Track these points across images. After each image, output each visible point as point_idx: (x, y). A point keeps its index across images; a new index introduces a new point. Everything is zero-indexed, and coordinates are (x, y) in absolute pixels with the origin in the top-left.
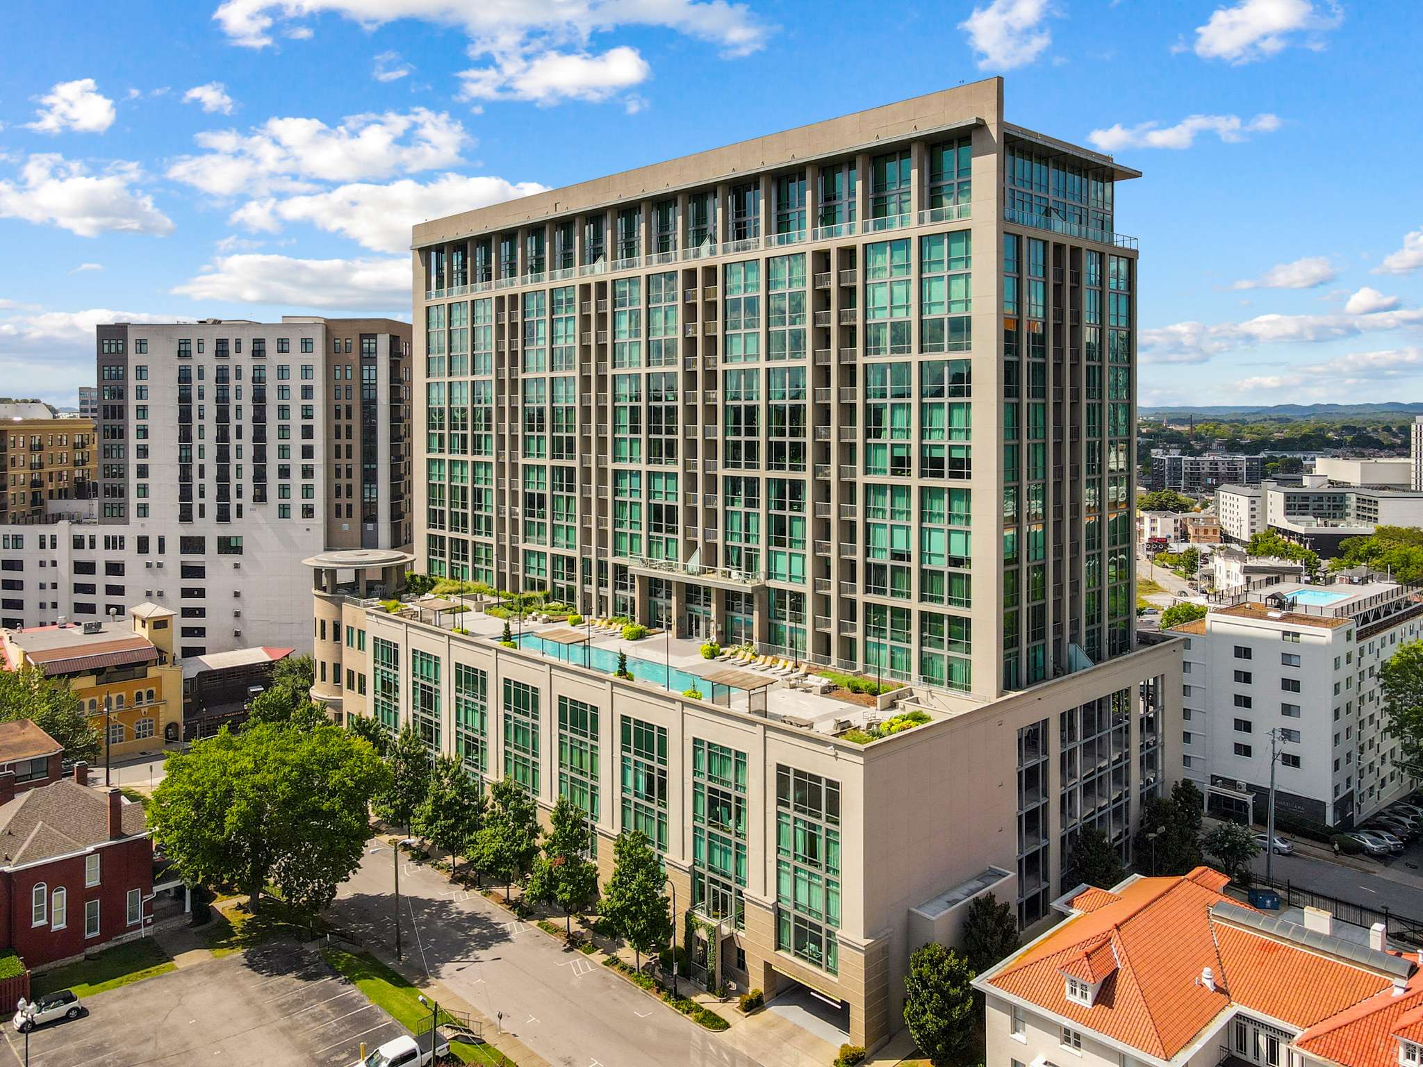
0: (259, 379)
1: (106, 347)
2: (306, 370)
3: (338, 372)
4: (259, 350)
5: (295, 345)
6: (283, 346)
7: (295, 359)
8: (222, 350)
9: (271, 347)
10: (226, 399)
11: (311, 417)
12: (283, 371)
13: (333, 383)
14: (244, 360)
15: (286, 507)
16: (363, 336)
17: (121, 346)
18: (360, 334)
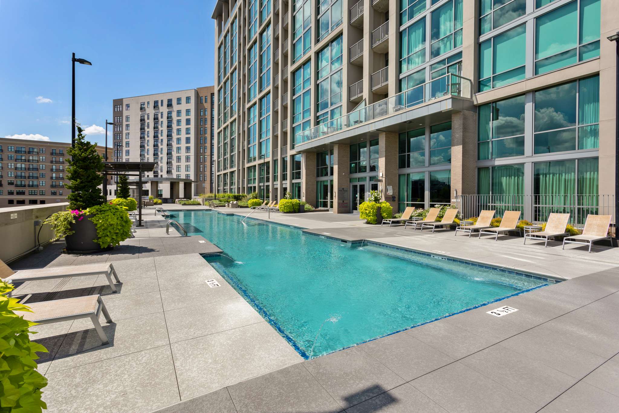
0: (169, 118)
1: (116, 109)
2: (188, 111)
3: (202, 112)
4: (170, 105)
5: (184, 101)
6: (179, 101)
7: (183, 107)
8: (156, 106)
9: (174, 102)
10: (157, 128)
11: (190, 134)
12: (179, 112)
13: (200, 117)
14: (164, 109)
15: (179, 176)
16: (212, 94)
17: (121, 108)
18: (211, 94)
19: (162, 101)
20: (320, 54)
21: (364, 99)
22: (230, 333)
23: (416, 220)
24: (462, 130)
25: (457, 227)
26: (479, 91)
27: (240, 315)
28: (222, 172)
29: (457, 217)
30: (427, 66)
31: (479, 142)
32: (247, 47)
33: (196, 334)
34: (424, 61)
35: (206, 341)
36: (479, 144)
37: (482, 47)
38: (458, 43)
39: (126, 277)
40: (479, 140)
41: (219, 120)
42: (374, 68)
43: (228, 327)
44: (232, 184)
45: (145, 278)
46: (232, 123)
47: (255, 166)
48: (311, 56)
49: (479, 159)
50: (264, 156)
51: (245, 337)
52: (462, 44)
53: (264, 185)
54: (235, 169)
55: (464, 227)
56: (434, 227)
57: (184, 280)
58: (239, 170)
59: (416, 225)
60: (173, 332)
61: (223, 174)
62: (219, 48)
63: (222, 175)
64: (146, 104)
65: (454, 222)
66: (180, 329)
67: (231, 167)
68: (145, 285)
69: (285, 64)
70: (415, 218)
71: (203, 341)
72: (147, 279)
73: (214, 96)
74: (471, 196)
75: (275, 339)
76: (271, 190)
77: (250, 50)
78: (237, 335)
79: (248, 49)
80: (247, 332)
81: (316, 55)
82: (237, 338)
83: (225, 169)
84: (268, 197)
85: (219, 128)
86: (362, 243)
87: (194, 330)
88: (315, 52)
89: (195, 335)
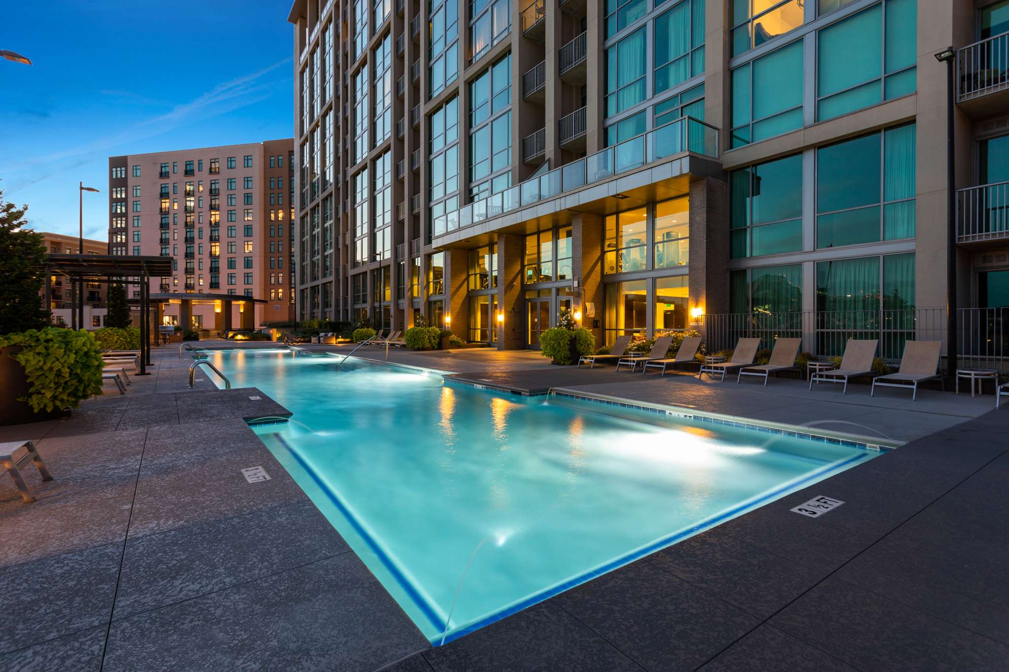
0: (213, 192)
1: (114, 173)
3: (273, 183)
4: (214, 169)
5: (239, 162)
6: (231, 162)
7: (239, 173)
8: (190, 170)
9: (223, 165)
12: (231, 182)
13: (269, 192)
14: (204, 176)
15: (233, 291)
16: (291, 153)
17: (123, 172)
18: (289, 151)
19: (200, 163)
20: (474, 85)
21: (546, 159)
22: (265, 585)
23: (633, 357)
24: (705, 210)
25: (702, 366)
26: (731, 147)
27: (299, 541)
28: (309, 285)
29: (699, 349)
30: (648, 105)
31: (731, 230)
32: (350, 72)
33: (184, 592)
34: (644, 97)
35: (203, 610)
36: (731, 232)
37: (736, 74)
38: (698, 69)
39: (70, 469)
40: (731, 226)
41: (302, 195)
42: (563, 108)
43: (265, 570)
44: (326, 304)
45: (113, 469)
46: (325, 200)
47: (365, 273)
48: (458, 87)
49: (731, 257)
50: (380, 255)
51: (299, 592)
52: (704, 70)
53: (380, 305)
54: (332, 278)
55: (713, 365)
56: (664, 366)
57: (195, 469)
58: (337, 280)
59: (634, 364)
60: (129, 590)
61: (311, 287)
62: (302, 73)
63: (309, 290)
64: (171, 165)
65: (695, 358)
66: (149, 583)
67: (324, 276)
68: (106, 482)
69: (415, 100)
70: (632, 353)
71: (195, 610)
72: (116, 471)
73: (293, 155)
74: (721, 316)
75: (367, 592)
76: (392, 313)
77: (354, 76)
78: (282, 588)
79: (351, 76)
80: (307, 580)
81: (468, 85)
82: (281, 596)
83: (314, 278)
84: (387, 324)
85: (302, 209)
86: (547, 394)
87: (181, 584)
88: (465, 82)
89: (181, 595)
